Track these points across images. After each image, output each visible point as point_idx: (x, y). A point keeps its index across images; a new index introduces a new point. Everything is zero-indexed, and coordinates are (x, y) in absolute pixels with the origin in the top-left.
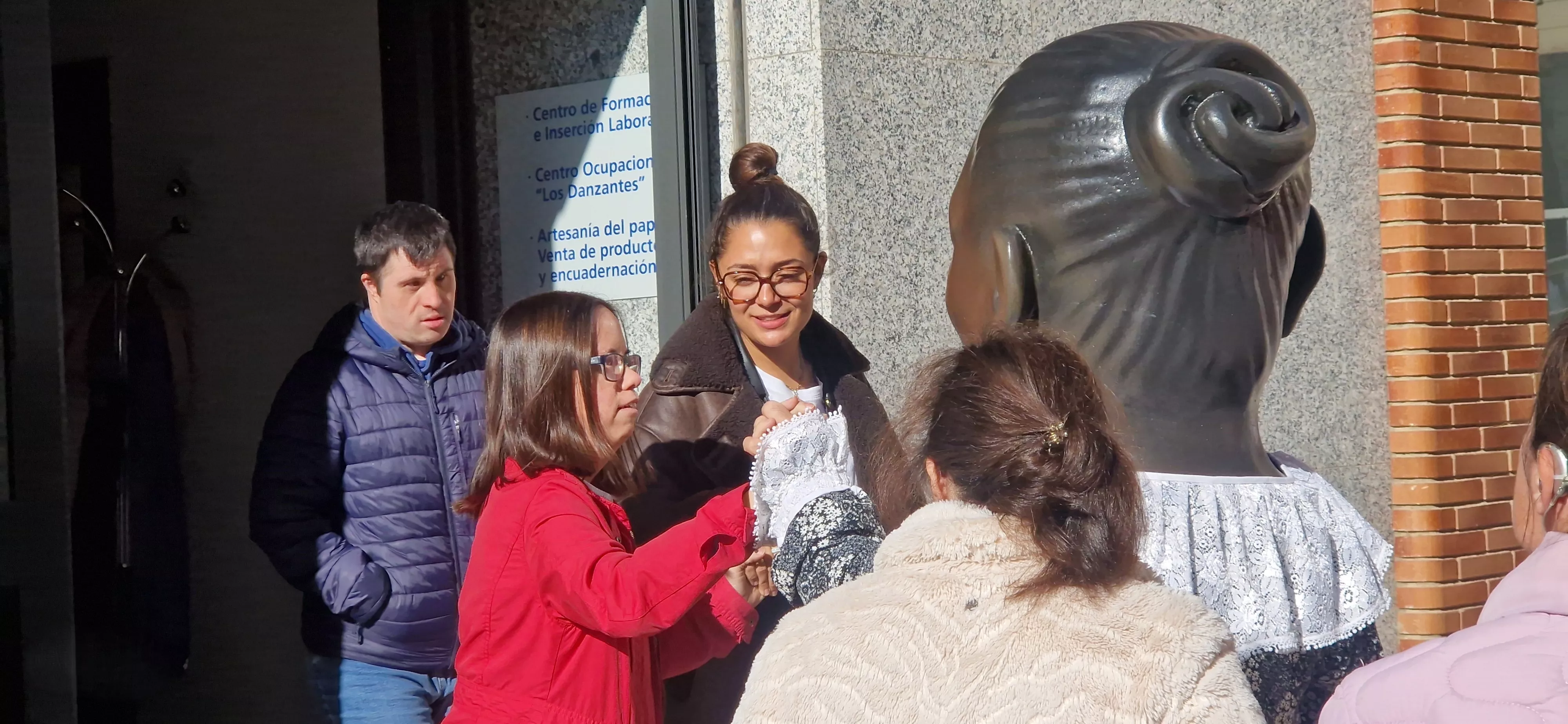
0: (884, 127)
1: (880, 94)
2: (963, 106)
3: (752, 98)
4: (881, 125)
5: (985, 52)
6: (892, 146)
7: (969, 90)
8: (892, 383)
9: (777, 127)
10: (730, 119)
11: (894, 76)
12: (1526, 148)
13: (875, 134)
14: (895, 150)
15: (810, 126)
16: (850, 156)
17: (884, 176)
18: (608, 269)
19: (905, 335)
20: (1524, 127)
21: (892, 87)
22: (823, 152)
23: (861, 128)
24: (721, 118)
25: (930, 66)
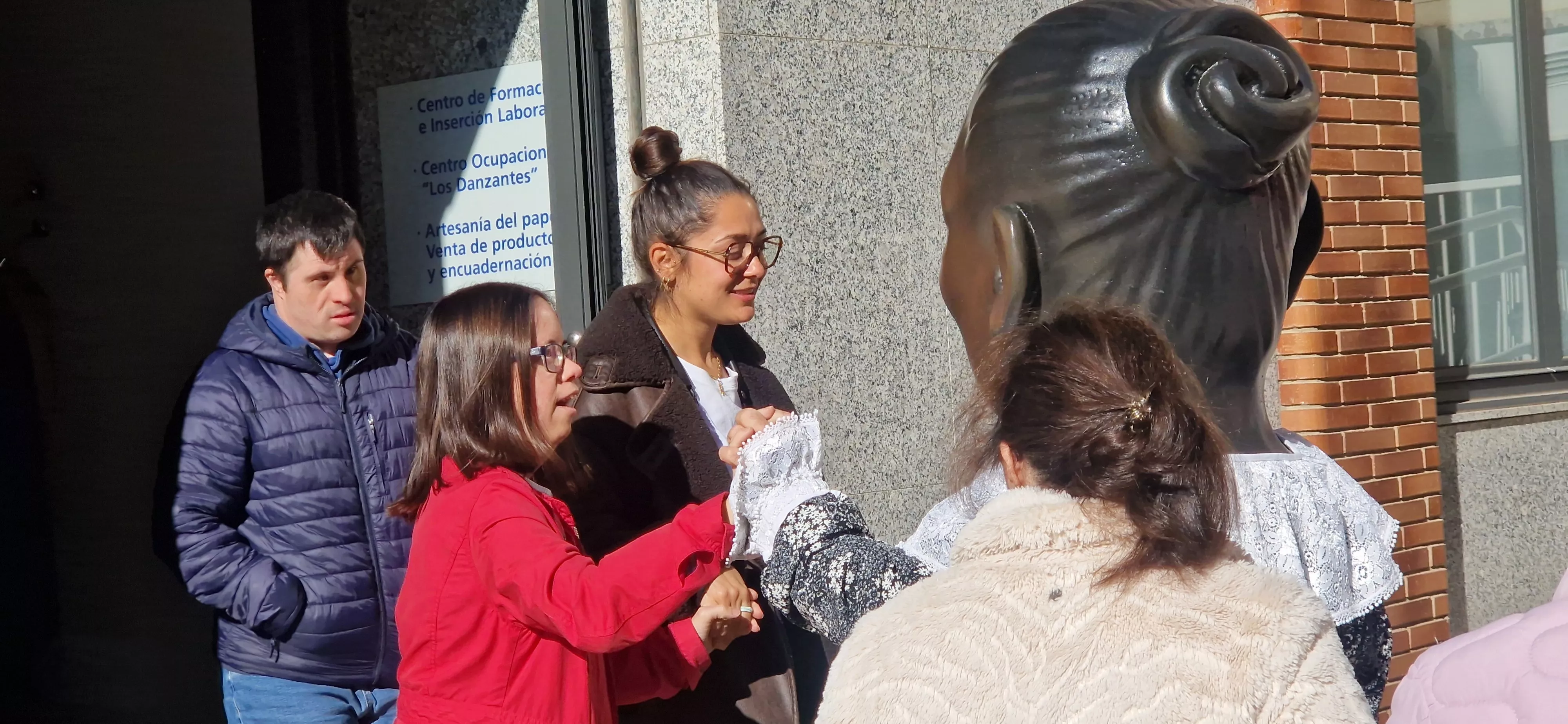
0: (783, 112)
1: (778, 78)
2: (860, 89)
3: (648, 86)
4: (779, 110)
5: (881, 34)
6: (790, 131)
7: (865, 72)
8: (795, 372)
9: (674, 114)
10: (625, 107)
11: (792, 60)
12: (1406, 123)
13: (774, 119)
14: (794, 135)
15: (709, 112)
16: (750, 142)
17: (784, 162)
18: (500, 264)
19: (807, 323)
20: (1403, 102)
21: (790, 70)
22: (723, 139)
23: (761, 113)
24: (616, 106)
25: (826, 49)
